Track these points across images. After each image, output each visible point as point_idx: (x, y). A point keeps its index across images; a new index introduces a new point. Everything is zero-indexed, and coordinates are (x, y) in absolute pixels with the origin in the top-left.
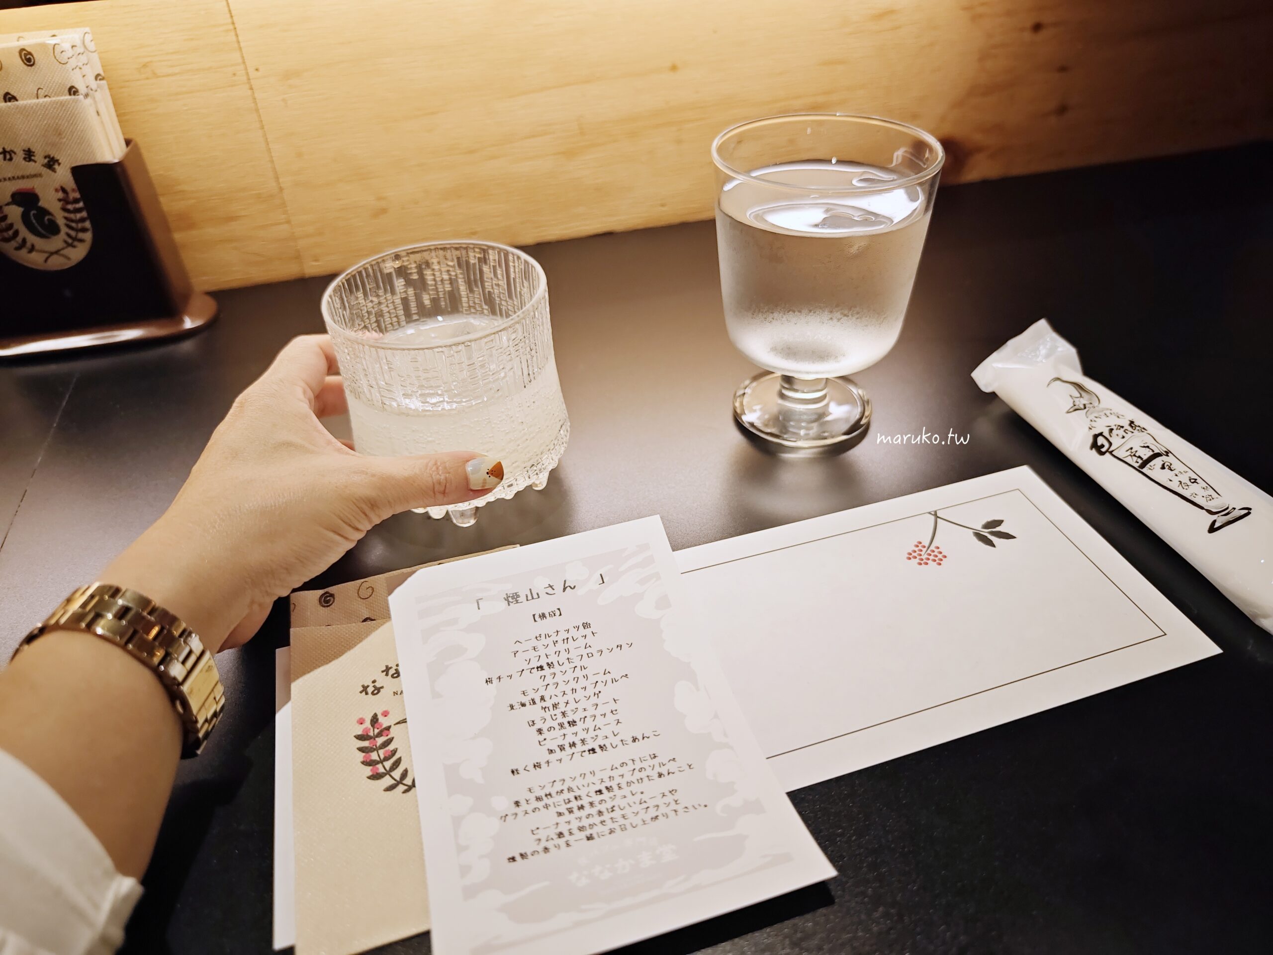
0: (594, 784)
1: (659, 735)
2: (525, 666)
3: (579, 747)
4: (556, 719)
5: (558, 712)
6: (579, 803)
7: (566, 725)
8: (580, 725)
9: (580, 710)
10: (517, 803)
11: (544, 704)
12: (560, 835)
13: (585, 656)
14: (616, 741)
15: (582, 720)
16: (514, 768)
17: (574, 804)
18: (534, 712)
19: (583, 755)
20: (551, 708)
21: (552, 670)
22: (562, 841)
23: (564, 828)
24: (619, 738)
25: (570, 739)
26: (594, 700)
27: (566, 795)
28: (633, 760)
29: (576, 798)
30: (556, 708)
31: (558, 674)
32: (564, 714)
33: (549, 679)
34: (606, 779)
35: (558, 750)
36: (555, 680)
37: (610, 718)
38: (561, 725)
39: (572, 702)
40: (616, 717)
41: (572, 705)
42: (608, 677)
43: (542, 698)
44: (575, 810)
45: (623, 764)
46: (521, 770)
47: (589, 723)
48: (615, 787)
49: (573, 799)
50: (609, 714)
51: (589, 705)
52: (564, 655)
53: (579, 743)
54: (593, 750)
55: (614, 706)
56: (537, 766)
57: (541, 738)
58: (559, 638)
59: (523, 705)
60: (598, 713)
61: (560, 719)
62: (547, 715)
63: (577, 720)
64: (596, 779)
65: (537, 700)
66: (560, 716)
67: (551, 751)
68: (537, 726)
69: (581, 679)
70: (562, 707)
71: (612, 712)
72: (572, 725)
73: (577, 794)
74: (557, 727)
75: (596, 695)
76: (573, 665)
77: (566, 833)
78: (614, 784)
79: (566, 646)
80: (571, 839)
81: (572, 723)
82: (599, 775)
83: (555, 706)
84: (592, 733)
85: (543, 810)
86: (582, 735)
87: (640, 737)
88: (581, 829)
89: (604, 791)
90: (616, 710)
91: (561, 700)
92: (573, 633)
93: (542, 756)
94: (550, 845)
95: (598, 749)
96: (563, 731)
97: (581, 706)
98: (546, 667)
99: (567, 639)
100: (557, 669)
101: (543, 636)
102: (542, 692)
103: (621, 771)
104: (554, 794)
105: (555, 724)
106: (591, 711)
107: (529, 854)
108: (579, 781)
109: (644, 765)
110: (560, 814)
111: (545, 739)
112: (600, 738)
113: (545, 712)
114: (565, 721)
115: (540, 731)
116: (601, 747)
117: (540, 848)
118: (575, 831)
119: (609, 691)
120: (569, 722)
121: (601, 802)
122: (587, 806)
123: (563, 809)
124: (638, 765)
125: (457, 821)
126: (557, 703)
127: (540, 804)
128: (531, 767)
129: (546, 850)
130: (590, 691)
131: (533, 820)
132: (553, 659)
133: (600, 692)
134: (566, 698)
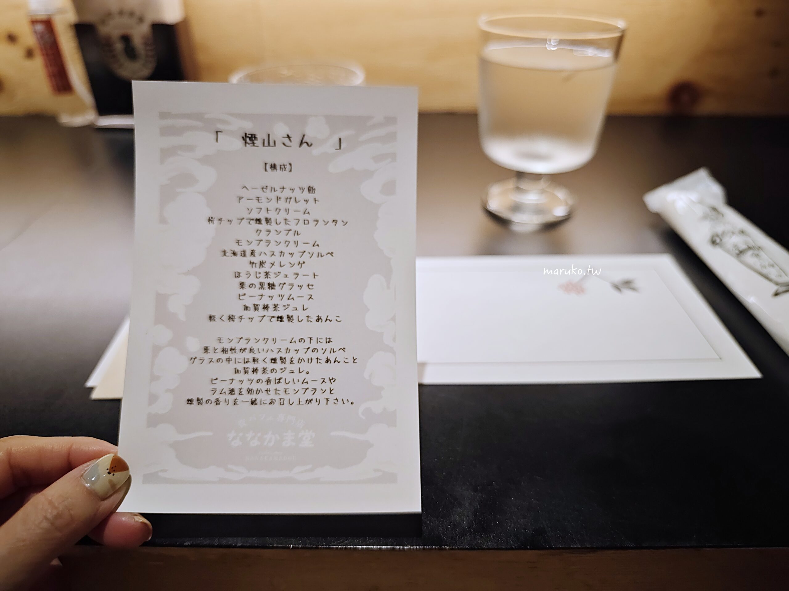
0: (273, 351)
1: (340, 321)
2: (246, 216)
3: (271, 312)
4: (260, 277)
5: (262, 270)
6: (255, 366)
7: (266, 286)
8: (277, 291)
9: (282, 275)
10: (206, 349)
11: (253, 259)
12: (232, 391)
13: (301, 222)
14: (303, 315)
15: (281, 285)
16: (213, 314)
17: (251, 366)
18: (241, 264)
19: (272, 320)
20: (258, 265)
21: (268, 227)
22: (231, 398)
23: (236, 386)
24: (306, 313)
25: (266, 301)
26: (296, 269)
27: (247, 355)
28: (311, 339)
29: (254, 360)
30: (263, 266)
31: (273, 233)
32: (267, 274)
33: (263, 236)
34: (283, 350)
35: (252, 308)
36: (268, 238)
37: (305, 291)
38: (262, 284)
39: (277, 264)
40: (310, 292)
41: (276, 268)
42: (316, 250)
43: (253, 253)
44: (250, 371)
45: (301, 340)
46: (217, 319)
47: (286, 291)
48: (288, 361)
49: (251, 360)
50: (305, 287)
51: (290, 271)
52: (283, 214)
53: (271, 307)
54: (280, 318)
55: (311, 281)
56: (231, 318)
57: (242, 292)
58: (283, 195)
59: (234, 254)
60: (296, 282)
61: (263, 279)
62: (253, 270)
63: (276, 284)
64: (275, 347)
65: (248, 253)
66: (263, 275)
67: (246, 308)
68: (241, 279)
69: (292, 244)
70: (267, 266)
71: (308, 286)
72: (271, 288)
73: (256, 356)
74: (258, 286)
75: (300, 265)
76: (288, 227)
77: (237, 392)
78: (288, 357)
79: (287, 205)
80: (240, 398)
81: (271, 286)
82: (279, 344)
83: (262, 264)
84: (285, 302)
85: (225, 363)
86: (276, 300)
87: (324, 319)
88: (249, 391)
89: (278, 361)
90: (312, 285)
91: (268, 259)
92: (297, 194)
93: (238, 311)
94: (222, 398)
95: (285, 319)
96: (262, 292)
97: (283, 271)
98: (263, 222)
99: (291, 198)
100: (273, 227)
101: (269, 188)
102: (253, 247)
103: (299, 346)
104: (238, 350)
105: (257, 282)
106: (291, 279)
107: (204, 400)
108: (261, 345)
109: (319, 346)
110: (237, 372)
111: (245, 294)
112: (291, 308)
113: (252, 267)
114: (266, 281)
115: (242, 284)
116: (289, 317)
117: (213, 398)
118: (244, 392)
119: (312, 265)
120: (269, 284)
121: (273, 370)
122: (260, 370)
123: (240, 367)
124: (313, 345)
125: (156, 350)
126: (264, 262)
127: (224, 356)
128: (225, 318)
129: (217, 402)
130: (296, 259)
131: (214, 370)
132: (272, 215)
133: (304, 262)
134: (273, 259)
